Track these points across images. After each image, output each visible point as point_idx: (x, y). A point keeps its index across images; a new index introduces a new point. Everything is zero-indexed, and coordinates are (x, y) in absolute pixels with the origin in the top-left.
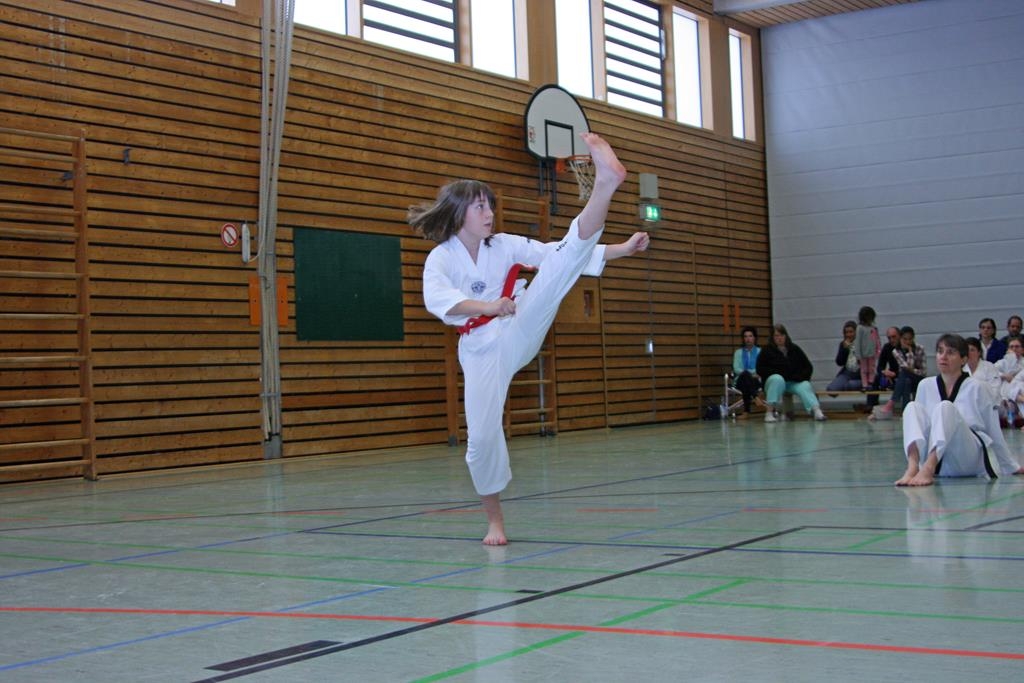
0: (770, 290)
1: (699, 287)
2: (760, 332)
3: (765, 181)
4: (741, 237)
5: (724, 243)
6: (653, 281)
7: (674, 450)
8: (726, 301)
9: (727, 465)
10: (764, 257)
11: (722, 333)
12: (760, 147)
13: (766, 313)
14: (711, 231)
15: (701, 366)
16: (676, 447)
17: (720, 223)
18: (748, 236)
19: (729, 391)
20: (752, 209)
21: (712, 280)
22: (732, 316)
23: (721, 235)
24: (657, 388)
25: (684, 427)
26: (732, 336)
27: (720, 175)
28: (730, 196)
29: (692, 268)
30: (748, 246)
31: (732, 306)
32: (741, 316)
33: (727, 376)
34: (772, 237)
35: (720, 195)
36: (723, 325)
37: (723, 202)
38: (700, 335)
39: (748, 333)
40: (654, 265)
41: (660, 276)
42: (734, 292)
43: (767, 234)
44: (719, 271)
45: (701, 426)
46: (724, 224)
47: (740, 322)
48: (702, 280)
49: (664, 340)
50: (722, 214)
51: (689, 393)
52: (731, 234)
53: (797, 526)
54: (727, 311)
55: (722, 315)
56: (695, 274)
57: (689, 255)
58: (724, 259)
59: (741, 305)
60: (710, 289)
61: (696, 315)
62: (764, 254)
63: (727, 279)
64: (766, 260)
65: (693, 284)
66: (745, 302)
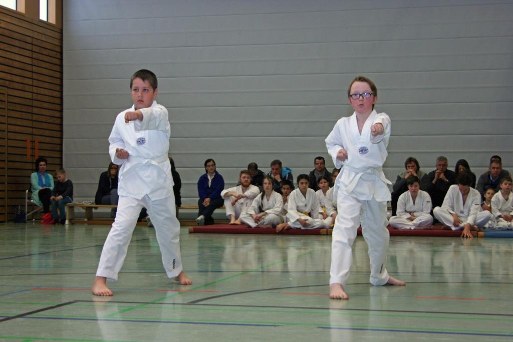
0: (61, 131)
1: (9, 126)
3: (61, 53)
4: (42, 93)
5: (29, 95)
8: (29, 138)
9: (25, 256)
10: (58, 107)
11: (25, 160)
12: (58, 29)
13: (58, 148)
14: (20, 86)
15: (8, 183)
17: (26, 81)
18: (47, 92)
19: (28, 202)
20: (51, 73)
21: (19, 122)
22: (33, 149)
23: (27, 90)
26: (32, 163)
27: (29, 47)
28: (35, 62)
29: (6, 113)
30: (46, 99)
31: (33, 142)
32: (39, 149)
33: (27, 191)
34: (64, 93)
35: (28, 61)
36: (26, 155)
37: (29, 66)
38: (8, 161)
42: (35, 131)
43: (62, 92)
44: (25, 116)
45: (6, 226)
46: (30, 82)
47: (38, 154)
48: (13, 121)
50: (29, 75)
52: (35, 90)
53: (71, 301)
54: (29, 145)
55: (26, 148)
56: (6, 117)
57: (3, 102)
58: (29, 107)
59: (40, 141)
60: (18, 129)
61: (6, 146)
62: (58, 106)
63: (30, 122)
64: (59, 110)
65: (5, 124)
66: (42, 139)
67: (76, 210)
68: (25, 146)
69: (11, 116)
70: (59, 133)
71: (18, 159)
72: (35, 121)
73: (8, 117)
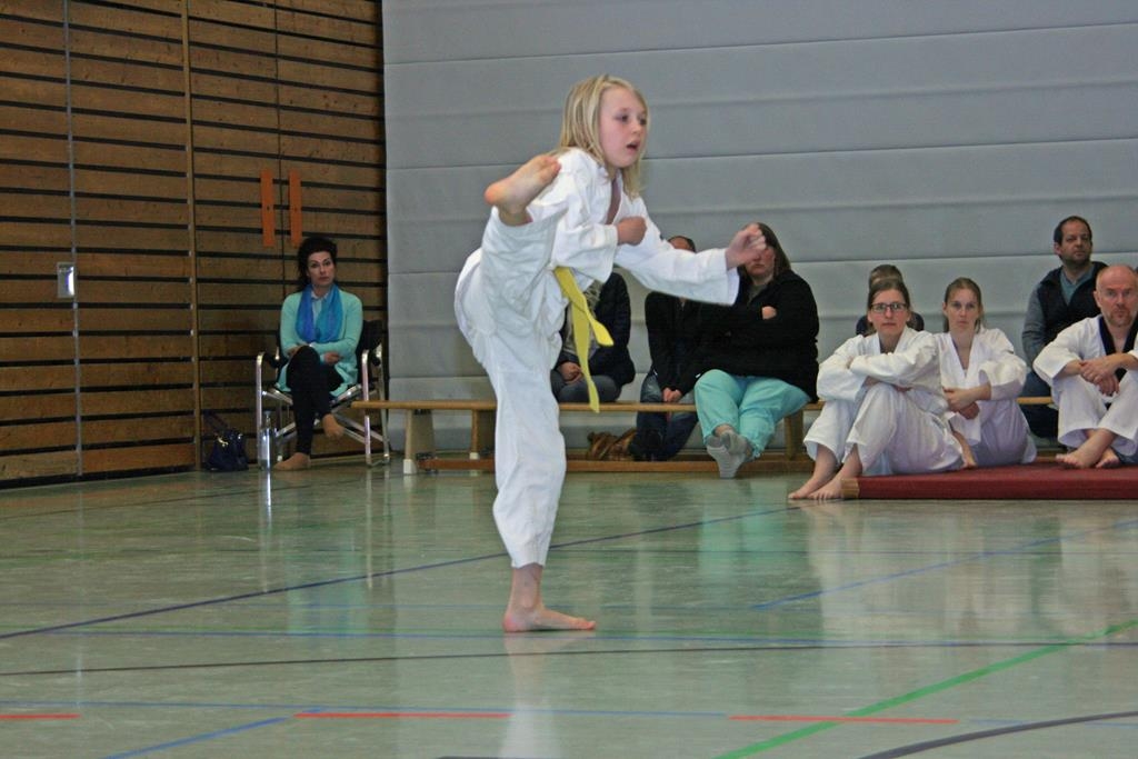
0: (380, 142)
1: (195, 127)
2: (344, 247)
6: (75, 110)
7: (128, 553)
8: (267, 168)
10: (365, 57)
11: (256, 250)
13: (369, 201)
15: (200, 333)
16: (131, 542)
21: (231, 114)
22: (283, 207)
24: (82, 390)
25: (153, 489)
26: (282, 257)
29: (185, 82)
30: (325, 28)
31: (282, 183)
32: (304, 209)
33: (260, 360)
34: (386, 5)
36: (260, 231)
38: (199, 254)
39: (319, 257)
40: (85, 70)
41: (97, 99)
42: (289, 145)
44: (253, 91)
45: (198, 485)
47: (302, 225)
48: (209, 111)
49: (107, 264)
51: (165, 401)
54: (270, 195)
55: (260, 206)
56: (188, 96)
57: (175, 46)
58: (265, 60)
59: (305, 180)
60: (228, 138)
61: (190, 202)
62: (368, 50)
63: (273, 112)
64: (369, 66)
65: (184, 121)
66: (315, 173)
67: (438, 423)
68: (256, 201)
69: (205, 93)
70: (372, 149)
71: (233, 249)
72: (285, 108)
73: (192, 96)
